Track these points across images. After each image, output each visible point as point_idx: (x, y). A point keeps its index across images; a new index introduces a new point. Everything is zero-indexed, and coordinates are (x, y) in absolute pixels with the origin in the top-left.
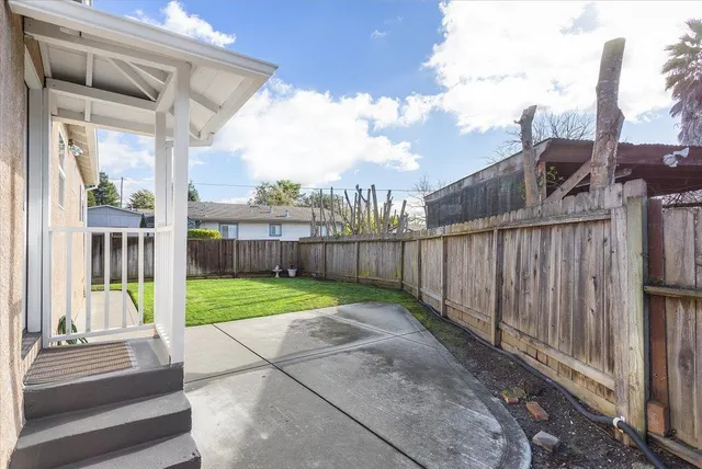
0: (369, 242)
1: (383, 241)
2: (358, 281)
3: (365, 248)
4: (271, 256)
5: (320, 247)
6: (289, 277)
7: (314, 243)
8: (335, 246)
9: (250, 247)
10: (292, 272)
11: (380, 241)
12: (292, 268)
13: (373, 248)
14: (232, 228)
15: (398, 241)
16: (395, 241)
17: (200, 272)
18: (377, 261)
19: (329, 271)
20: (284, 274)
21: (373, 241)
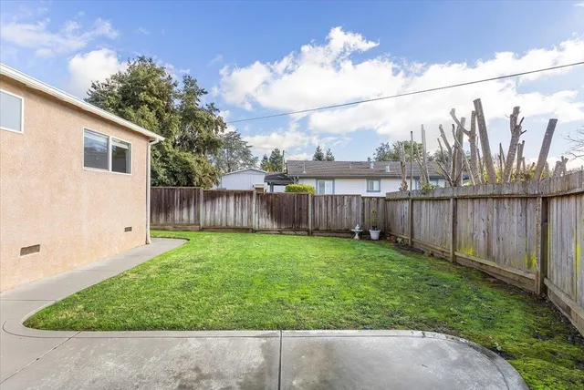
0: (473, 198)
1: (500, 198)
2: (455, 262)
3: (465, 209)
4: (350, 213)
5: (407, 204)
6: (370, 239)
7: (400, 200)
8: (424, 203)
9: (327, 202)
10: (374, 234)
11: (493, 197)
12: (374, 228)
13: (482, 209)
14: (328, 183)
15: (534, 197)
16: (526, 199)
17: (275, 227)
18: (488, 233)
19: (417, 237)
20: (364, 235)
21: (479, 198)
